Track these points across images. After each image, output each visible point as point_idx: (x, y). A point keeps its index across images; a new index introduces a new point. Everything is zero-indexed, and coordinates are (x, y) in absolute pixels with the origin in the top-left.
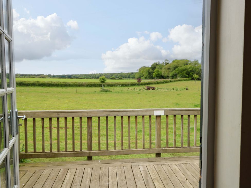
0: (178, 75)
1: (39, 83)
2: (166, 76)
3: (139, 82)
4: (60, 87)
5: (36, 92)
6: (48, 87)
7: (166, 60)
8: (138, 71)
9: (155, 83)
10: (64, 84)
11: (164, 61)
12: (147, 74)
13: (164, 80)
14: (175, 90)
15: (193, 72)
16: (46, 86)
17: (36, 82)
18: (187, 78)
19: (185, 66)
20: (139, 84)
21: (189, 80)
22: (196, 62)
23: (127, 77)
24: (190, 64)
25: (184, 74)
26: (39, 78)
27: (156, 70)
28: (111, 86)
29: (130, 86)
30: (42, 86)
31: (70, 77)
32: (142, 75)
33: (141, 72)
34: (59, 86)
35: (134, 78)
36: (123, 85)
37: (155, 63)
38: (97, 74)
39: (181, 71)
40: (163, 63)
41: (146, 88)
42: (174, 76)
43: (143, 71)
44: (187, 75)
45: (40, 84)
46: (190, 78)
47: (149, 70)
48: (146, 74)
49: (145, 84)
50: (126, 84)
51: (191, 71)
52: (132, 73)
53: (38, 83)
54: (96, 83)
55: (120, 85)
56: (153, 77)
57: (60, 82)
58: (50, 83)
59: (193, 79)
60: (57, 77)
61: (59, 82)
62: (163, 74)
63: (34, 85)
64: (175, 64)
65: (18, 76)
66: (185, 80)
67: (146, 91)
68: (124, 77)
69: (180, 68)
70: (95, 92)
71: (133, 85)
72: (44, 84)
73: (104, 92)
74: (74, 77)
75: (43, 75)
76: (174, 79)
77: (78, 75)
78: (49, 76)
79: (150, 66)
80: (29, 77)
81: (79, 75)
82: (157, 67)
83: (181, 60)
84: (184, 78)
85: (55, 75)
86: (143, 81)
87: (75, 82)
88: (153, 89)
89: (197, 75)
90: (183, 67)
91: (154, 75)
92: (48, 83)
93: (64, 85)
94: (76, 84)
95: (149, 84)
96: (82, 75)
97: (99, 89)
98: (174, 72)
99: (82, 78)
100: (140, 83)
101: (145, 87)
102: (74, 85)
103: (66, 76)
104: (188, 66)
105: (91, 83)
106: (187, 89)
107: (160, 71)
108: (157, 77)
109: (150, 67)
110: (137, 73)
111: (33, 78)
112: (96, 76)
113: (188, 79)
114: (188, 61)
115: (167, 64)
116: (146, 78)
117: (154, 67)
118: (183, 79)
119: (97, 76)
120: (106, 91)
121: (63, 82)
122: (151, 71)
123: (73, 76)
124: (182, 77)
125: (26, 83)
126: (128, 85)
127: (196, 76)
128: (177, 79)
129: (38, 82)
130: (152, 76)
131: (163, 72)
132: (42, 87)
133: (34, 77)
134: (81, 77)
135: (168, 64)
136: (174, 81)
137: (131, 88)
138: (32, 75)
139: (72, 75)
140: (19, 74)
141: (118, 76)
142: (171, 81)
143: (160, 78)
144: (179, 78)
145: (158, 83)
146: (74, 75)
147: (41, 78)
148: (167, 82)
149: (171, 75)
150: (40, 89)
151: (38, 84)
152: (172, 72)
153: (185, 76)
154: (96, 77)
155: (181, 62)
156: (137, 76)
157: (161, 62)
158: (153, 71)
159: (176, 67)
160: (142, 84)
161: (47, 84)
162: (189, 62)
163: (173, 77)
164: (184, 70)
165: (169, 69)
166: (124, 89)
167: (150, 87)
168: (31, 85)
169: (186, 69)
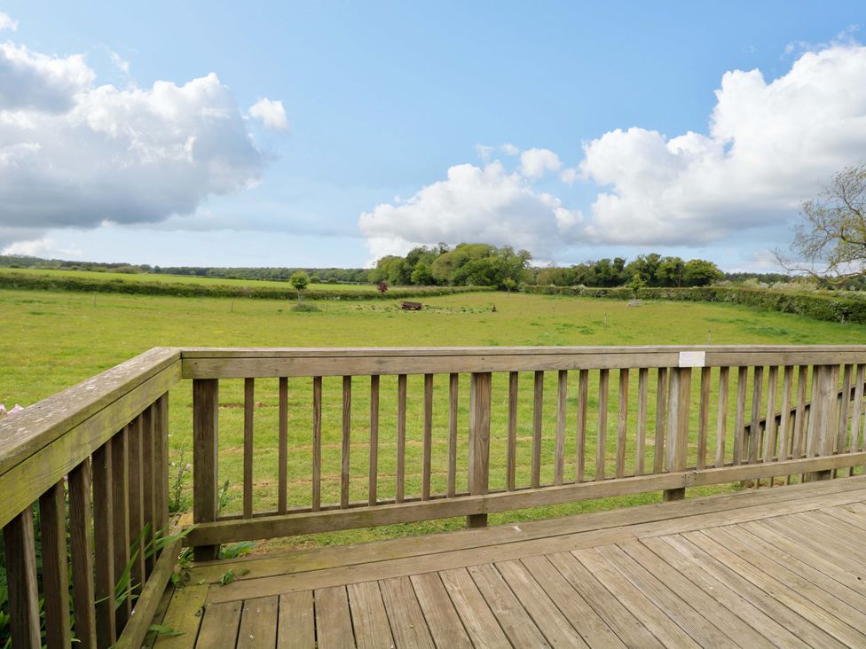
0: (469, 279)
1: (123, 285)
2: (442, 279)
3: (383, 291)
4: (180, 297)
5: (117, 307)
6: (149, 297)
7: (440, 243)
8: (375, 267)
9: (419, 295)
10: (194, 288)
11: (437, 246)
12: (398, 274)
13: (439, 288)
14: (467, 312)
15: (501, 274)
16: (141, 293)
17: (112, 281)
18: (488, 285)
19: (485, 258)
20: (383, 296)
21: (492, 291)
22: (507, 250)
23: (348, 279)
24: (495, 255)
25: (483, 276)
26: (118, 272)
27: (419, 264)
28: (315, 299)
29: (362, 300)
30: (132, 293)
31: (201, 272)
32: (385, 276)
33: (384, 268)
34: (179, 294)
35: (364, 281)
36: (345, 297)
37: (416, 250)
38: (272, 269)
39: (476, 270)
40: (436, 249)
41: (400, 306)
42: (460, 281)
43: (388, 266)
44: (488, 280)
45: (125, 287)
46: (495, 286)
47: (402, 265)
48: (394, 274)
49: (396, 296)
50: (352, 294)
51: (497, 270)
52: (361, 271)
53: (120, 284)
54: (276, 291)
55: (337, 296)
56: (412, 281)
57: (183, 285)
58: (154, 285)
59: (503, 288)
60: (167, 273)
61: (178, 284)
62: (434, 276)
63: (107, 288)
64: (463, 253)
65: (55, 265)
66: (484, 290)
67: (402, 312)
68: (339, 280)
69: (474, 263)
70: (280, 311)
71: (368, 297)
72: (138, 287)
73: (302, 311)
74: (212, 273)
75: (129, 265)
76: (461, 288)
77: (224, 269)
78: (145, 269)
79: (405, 256)
80: (89, 270)
81: (225, 271)
82: (422, 257)
83: (475, 245)
84: (482, 285)
85: (162, 266)
86: (391, 289)
87: (223, 286)
88: (419, 308)
89: (512, 279)
90: (480, 262)
91: (414, 276)
92: (149, 285)
93: (192, 291)
94: (224, 289)
95: (406, 295)
96: (234, 269)
97: (287, 305)
98: (459, 271)
99: (234, 278)
100: (385, 293)
101: (399, 302)
102: (220, 293)
103: (193, 272)
104: (491, 260)
105: (265, 290)
106: (494, 310)
107: (427, 267)
108: (421, 280)
109: (403, 259)
110: (372, 270)
111: (100, 271)
112: (269, 273)
113: (490, 288)
114: (491, 248)
115: (443, 252)
116: (394, 283)
117: (414, 258)
118: (480, 287)
119: (273, 273)
120: (309, 310)
121: (191, 285)
122: (406, 266)
123: (211, 271)
124: (477, 283)
125: (86, 283)
126: (357, 297)
127: (509, 281)
128: (466, 288)
129: (121, 281)
130: (410, 278)
131: (435, 270)
132: (130, 296)
133: (102, 269)
134: (232, 275)
135: (445, 252)
136: (462, 292)
137: (365, 305)
138: (96, 265)
139: (207, 269)
140: (60, 261)
141: (325, 277)
142: (454, 292)
143: (427, 284)
144: (471, 286)
145: (425, 295)
146: (213, 268)
147: (122, 272)
148: (445, 293)
149: (451, 278)
150: (128, 299)
151: (121, 287)
152: (454, 270)
153: (484, 281)
154: (271, 275)
155: (475, 249)
156: (372, 278)
157: (430, 247)
158: (411, 267)
159: (464, 261)
160: (390, 297)
161: (147, 287)
162: (493, 251)
163: (456, 283)
164: (481, 269)
165: (449, 263)
166: (348, 306)
167: (411, 303)
168: (98, 289)
169: (487, 266)
